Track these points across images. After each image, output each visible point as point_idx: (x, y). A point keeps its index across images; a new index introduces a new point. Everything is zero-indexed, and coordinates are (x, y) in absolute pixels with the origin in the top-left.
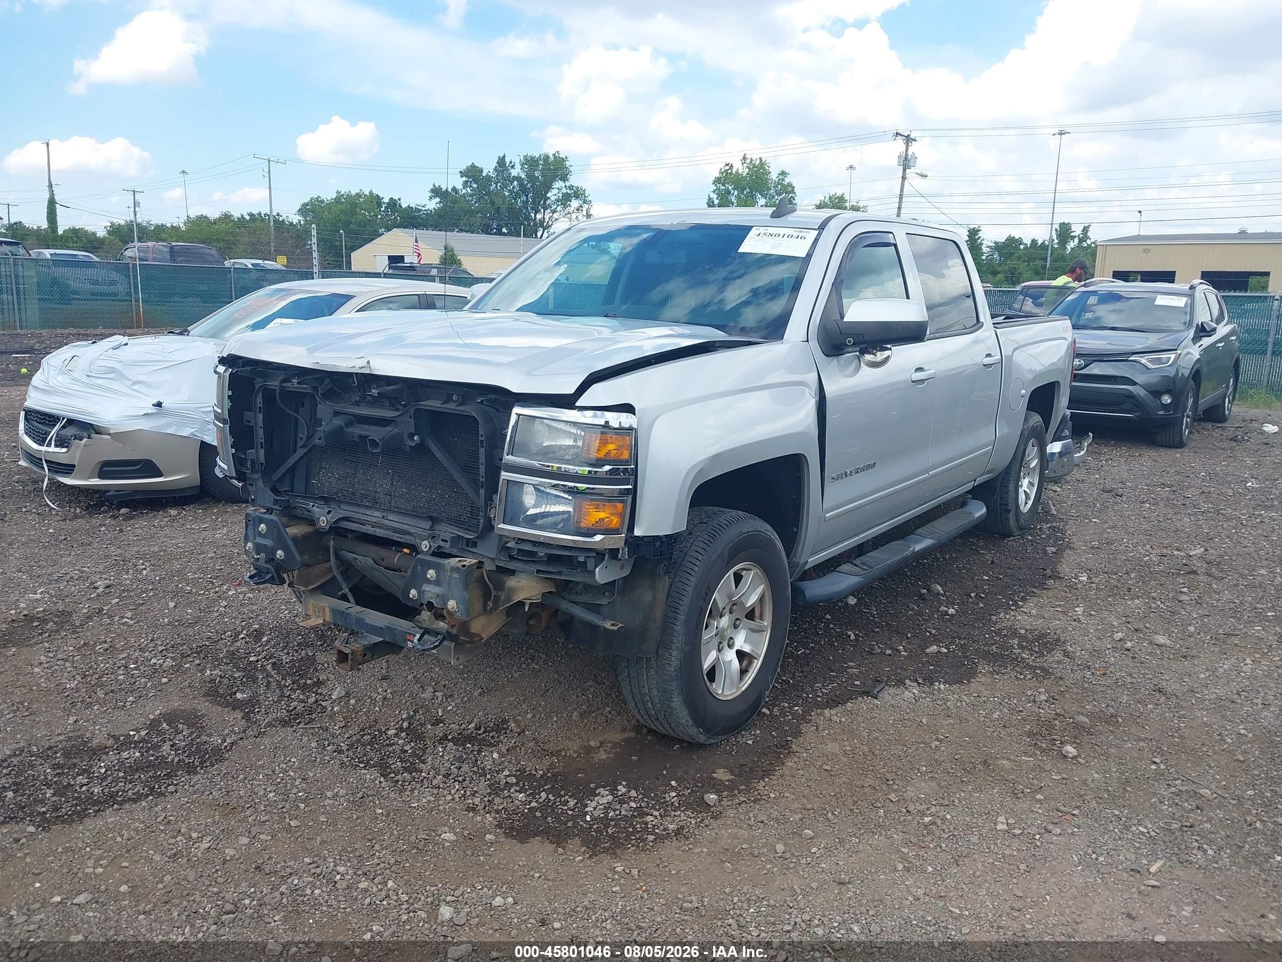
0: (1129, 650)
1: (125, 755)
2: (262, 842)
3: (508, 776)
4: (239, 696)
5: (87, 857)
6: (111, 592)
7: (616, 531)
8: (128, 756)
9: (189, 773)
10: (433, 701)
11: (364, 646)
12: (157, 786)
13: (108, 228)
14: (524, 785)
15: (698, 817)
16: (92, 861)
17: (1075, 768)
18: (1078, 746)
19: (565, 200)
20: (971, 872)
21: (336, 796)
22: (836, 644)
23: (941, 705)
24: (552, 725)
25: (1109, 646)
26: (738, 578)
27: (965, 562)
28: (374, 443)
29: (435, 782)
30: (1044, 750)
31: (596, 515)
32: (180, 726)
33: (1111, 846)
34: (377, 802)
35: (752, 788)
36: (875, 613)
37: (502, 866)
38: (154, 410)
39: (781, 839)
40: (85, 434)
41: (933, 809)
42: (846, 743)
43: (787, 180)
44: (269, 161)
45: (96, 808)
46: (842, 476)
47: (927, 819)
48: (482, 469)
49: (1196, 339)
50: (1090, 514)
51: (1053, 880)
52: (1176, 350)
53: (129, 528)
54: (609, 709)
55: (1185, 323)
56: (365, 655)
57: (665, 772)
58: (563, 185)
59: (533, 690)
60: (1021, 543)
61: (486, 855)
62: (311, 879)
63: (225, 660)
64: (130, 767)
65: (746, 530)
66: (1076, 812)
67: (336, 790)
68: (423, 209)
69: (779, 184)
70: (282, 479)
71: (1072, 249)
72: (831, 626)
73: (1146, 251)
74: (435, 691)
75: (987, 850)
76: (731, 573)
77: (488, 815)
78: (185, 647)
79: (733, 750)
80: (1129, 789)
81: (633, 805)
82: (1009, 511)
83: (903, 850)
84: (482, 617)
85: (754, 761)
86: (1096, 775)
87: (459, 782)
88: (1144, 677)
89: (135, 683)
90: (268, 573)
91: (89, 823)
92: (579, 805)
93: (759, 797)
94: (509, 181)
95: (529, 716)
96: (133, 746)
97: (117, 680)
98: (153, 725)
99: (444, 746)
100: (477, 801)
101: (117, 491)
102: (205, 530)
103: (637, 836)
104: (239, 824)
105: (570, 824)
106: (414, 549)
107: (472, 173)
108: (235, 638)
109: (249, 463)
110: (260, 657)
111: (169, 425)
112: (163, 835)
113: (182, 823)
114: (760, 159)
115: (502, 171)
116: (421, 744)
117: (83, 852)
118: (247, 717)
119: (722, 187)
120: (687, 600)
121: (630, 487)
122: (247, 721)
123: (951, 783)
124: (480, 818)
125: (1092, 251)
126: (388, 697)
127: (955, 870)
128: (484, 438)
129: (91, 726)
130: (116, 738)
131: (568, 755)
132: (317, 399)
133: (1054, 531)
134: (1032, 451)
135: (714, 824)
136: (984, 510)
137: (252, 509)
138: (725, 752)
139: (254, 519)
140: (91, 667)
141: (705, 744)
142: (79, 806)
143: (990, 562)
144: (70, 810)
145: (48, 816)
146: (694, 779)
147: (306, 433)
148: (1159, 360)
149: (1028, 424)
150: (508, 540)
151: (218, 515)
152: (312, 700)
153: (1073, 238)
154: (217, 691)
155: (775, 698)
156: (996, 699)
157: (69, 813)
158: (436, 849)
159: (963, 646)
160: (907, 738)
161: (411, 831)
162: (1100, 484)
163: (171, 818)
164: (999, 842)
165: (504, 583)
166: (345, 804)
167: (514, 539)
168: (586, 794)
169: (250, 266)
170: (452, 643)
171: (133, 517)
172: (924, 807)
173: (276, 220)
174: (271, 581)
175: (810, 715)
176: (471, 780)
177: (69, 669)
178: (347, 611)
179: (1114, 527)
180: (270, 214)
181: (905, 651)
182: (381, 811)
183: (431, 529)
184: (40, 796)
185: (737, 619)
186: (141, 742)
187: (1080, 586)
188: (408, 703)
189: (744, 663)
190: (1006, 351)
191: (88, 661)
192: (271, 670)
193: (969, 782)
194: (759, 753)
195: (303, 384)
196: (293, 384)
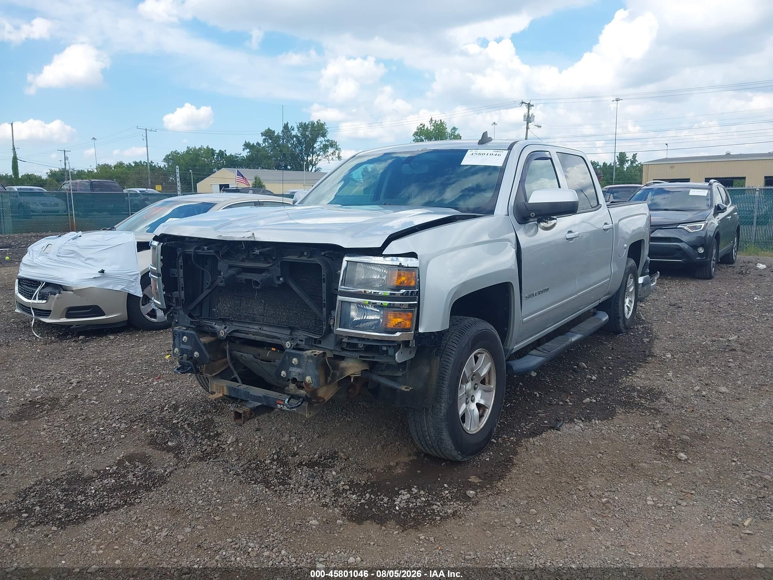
0: (704, 396)
1: (105, 481)
2: (200, 530)
3: (344, 485)
4: (170, 444)
5: (92, 544)
6: (81, 385)
7: (408, 330)
8: (107, 482)
9: (147, 491)
10: (290, 442)
11: (251, 408)
12: (128, 500)
13: (49, 173)
14: (354, 490)
15: (465, 505)
16: (95, 546)
17: (687, 466)
18: (686, 453)
19: (325, 148)
20: (637, 530)
21: (240, 501)
22: (529, 400)
23: (598, 433)
24: (365, 453)
25: (692, 394)
26: (476, 358)
27: (596, 349)
28: (257, 283)
29: (299, 491)
30: (666, 456)
31: (394, 321)
32: (137, 463)
33: (718, 511)
34: (266, 504)
35: (494, 486)
36: (549, 380)
37: (350, 539)
38: (99, 275)
39: (517, 515)
40: (57, 291)
41: (606, 494)
42: (546, 458)
43: (457, 133)
44: (146, 130)
45: (93, 514)
46: (531, 296)
47: (604, 500)
48: (324, 296)
49: (715, 214)
50: (665, 318)
51: (687, 533)
52: (705, 221)
53: (86, 348)
54: (398, 443)
55: (708, 205)
56: (251, 414)
57: (439, 479)
58: (323, 139)
59: (350, 433)
60: (627, 337)
61: (338, 533)
62: (234, 552)
63: (158, 423)
64: (110, 489)
65: (480, 329)
66: (693, 492)
67: (239, 498)
68: (240, 156)
69: (452, 135)
70: (195, 308)
71: (627, 168)
72: (524, 389)
73: (672, 167)
74: (290, 436)
75: (644, 517)
76: (473, 355)
77: (336, 509)
78: (132, 416)
79: (478, 465)
80: (722, 477)
81: (424, 499)
82: (619, 318)
83: (593, 519)
84: (324, 386)
85: (492, 471)
86: (700, 470)
87: (314, 490)
88: (717, 411)
89: (104, 438)
90: (189, 366)
91: (90, 523)
92: (390, 500)
93: (499, 491)
94: (291, 138)
95: (350, 449)
96: (109, 476)
97: (93, 438)
98: (120, 463)
99: (301, 468)
100: (328, 500)
101: (77, 325)
102: (132, 347)
103: (430, 517)
104: (183, 520)
105: (387, 512)
106: (281, 348)
107: (269, 134)
108: (162, 409)
109: (174, 299)
110: (179, 420)
111: (109, 284)
112: (137, 529)
113: (148, 521)
114: (441, 120)
115: (287, 132)
116: (287, 468)
117: (89, 541)
118: (176, 456)
119: (419, 138)
120: (449, 372)
121: (416, 302)
122: (177, 458)
123: (614, 478)
124: (331, 510)
125: (640, 169)
126: (262, 441)
127: (627, 530)
128: (325, 277)
129: (81, 465)
130: (98, 472)
131: (378, 471)
132: (218, 258)
133: (646, 329)
134: (631, 282)
135: (475, 508)
136: (607, 317)
137: (176, 328)
138: (474, 466)
139: (179, 334)
140: (76, 430)
141: (460, 462)
142: (82, 513)
143: (611, 349)
144: (77, 516)
145: (63, 520)
146: (457, 482)
147: (210, 280)
148: (695, 227)
149: (628, 265)
150: (342, 338)
151: (139, 338)
152: (215, 444)
153: (627, 161)
154: (156, 442)
155: (498, 433)
156: (631, 428)
157: (76, 518)
158: (308, 530)
159: (605, 398)
160: (582, 453)
161: (290, 520)
162: (667, 301)
163: (140, 518)
164: (650, 512)
165: (339, 365)
166: (246, 506)
167: (346, 337)
168: (394, 494)
169: (139, 192)
170: (308, 403)
171: (87, 341)
172: (600, 492)
173: (151, 166)
174: (191, 371)
175: (521, 442)
176: (322, 488)
177: (63, 432)
178: (237, 388)
179: (681, 326)
180: (147, 162)
181: (571, 402)
182: (269, 509)
183: (291, 334)
184: (56, 508)
185: (476, 384)
186: (114, 473)
187: (667, 360)
188: (275, 444)
189: (481, 411)
190: (615, 221)
191: (73, 427)
192: (187, 428)
193: (624, 477)
194: (495, 466)
195: (210, 250)
196: (204, 250)
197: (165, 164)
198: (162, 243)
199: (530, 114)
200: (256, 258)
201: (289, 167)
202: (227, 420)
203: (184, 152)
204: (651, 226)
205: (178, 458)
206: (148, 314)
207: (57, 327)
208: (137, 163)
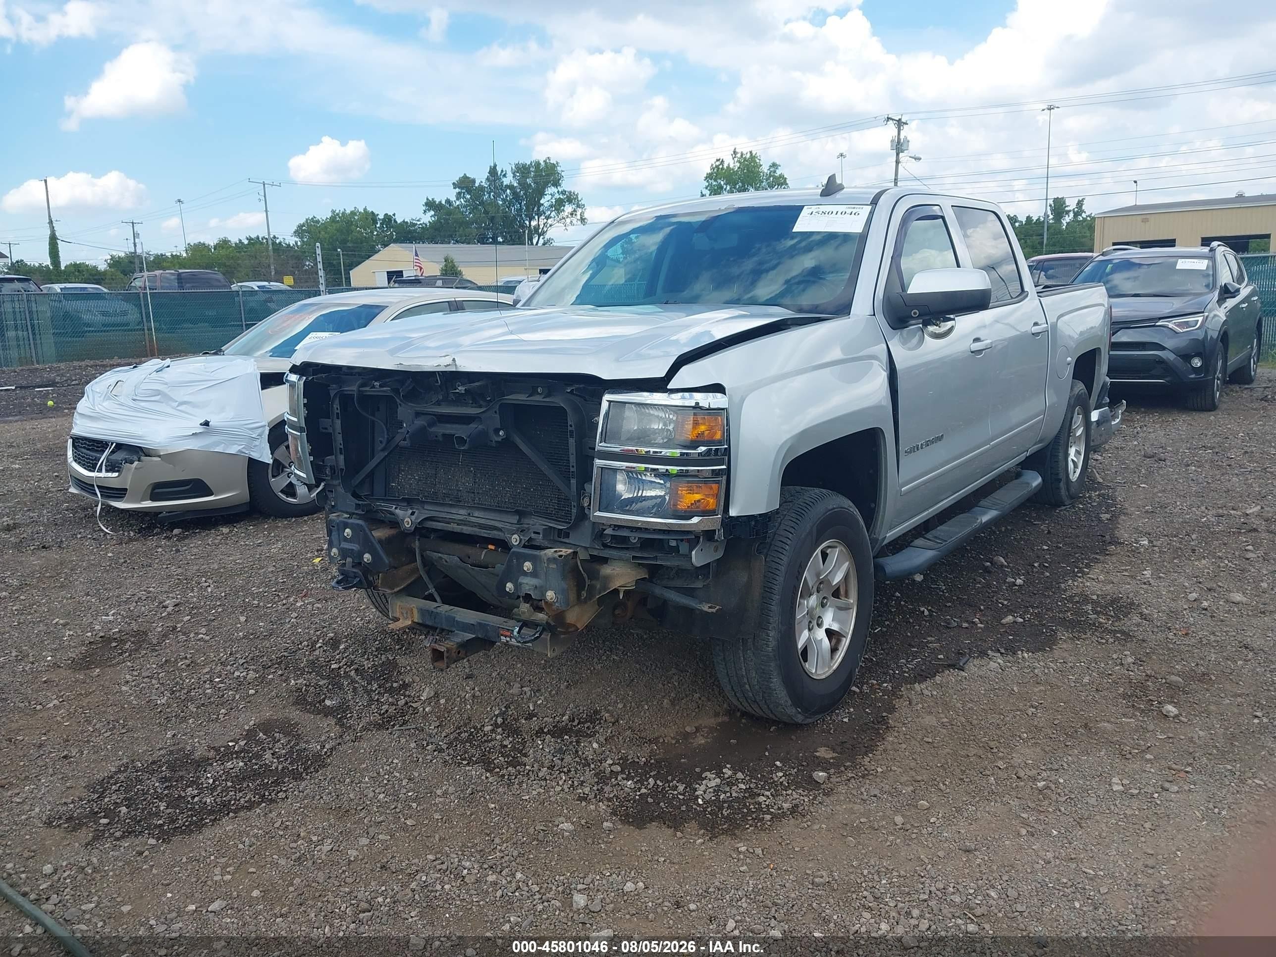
0: (1206, 609)
1: (229, 765)
2: (383, 842)
3: (612, 765)
4: (328, 702)
5: (213, 865)
6: (181, 610)
7: (713, 513)
8: (232, 766)
9: (295, 779)
10: (521, 696)
11: (457, 643)
12: (267, 794)
13: (109, 261)
14: (629, 773)
15: (811, 795)
16: (219, 869)
17: (1178, 727)
18: (1176, 705)
19: (558, 205)
20: (1097, 833)
21: (445, 793)
22: (911, 621)
23: (1028, 673)
24: (645, 713)
25: (1186, 607)
26: (825, 556)
27: (1021, 533)
28: (461, 441)
29: (541, 775)
30: (1143, 711)
31: (689, 498)
32: (277, 735)
33: (1230, 800)
34: (488, 797)
35: (858, 764)
36: (944, 588)
37: (625, 853)
38: (201, 429)
39: (897, 811)
40: (135, 458)
41: (1044, 774)
42: (942, 715)
43: (778, 173)
44: (264, 185)
45: (212, 817)
46: (914, 449)
47: (1041, 784)
48: (573, 460)
49: (1221, 301)
50: (1136, 479)
51: (1180, 837)
52: (1203, 312)
53: (185, 548)
54: (698, 695)
55: (1208, 286)
56: (459, 653)
57: (767, 754)
58: (556, 191)
59: (618, 681)
60: (1073, 512)
61: (606, 842)
62: (439, 876)
63: (307, 670)
64: (236, 776)
65: (831, 507)
66: (1189, 769)
67: (444, 788)
68: (419, 223)
69: (770, 176)
70: (363, 482)
71: (1068, 224)
72: (903, 603)
73: (1145, 221)
74: (522, 687)
75: (1108, 812)
76: (818, 551)
77: (601, 803)
78: (265, 659)
79: (831, 729)
80: (1236, 743)
81: (743, 786)
82: (1059, 480)
83: (1023, 815)
84: (576, 607)
85: (854, 738)
86: (1200, 732)
87: (564, 772)
88: (1227, 634)
89: (223, 696)
90: (355, 577)
91: (208, 832)
92: (688, 789)
93: (866, 772)
94: (501, 189)
95: (620, 706)
96: (235, 756)
97: (205, 694)
98: (250, 735)
99: (542, 739)
100: (587, 790)
101: (169, 512)
102: (259, 545)
103: (754, 816)
104: (356, 826)
105: (684, 808)
106: (503, 545)
107: (465, 184)
108: (312, 647)
109: (328, 469)
110: (341, 664)
111: (217, 444)
112: (283, 840)
113: (299, 827)
114: (751, 152)
115: (495, 181)
116: (519, 739)
117: (208, 860)
118: (340, 722)
119: (714, 183)
120: (780, 579)
121: (724, 467)
123: (1056, 748)
124: (594, 806)
125: (1090, 225)
126: (476, 695)
127: (1080, 833)
128: (573, 428)
129: (189, 739)
130: (217, 750)
131: (666, 741)
132: (398, 400)
133: (1104, 498)
134: (1078, 419)
135: (827, 800)
136: (1040, 480)
137: (333, 516)
138: (823, 731)
139: (338, 524)
140: (177, 683)
141: (802, 725)
142: (195, 816)
143: (1046, 532)
144: (187, 821)
145: (165, 828)
146: (797, 758)
147: (386, 436)
148: (1187, 324)
149: (1074, 392)
150: (604, 528)
151: (269, 530)
152: (401, 702)
153: (1068, 212)
154: (305, 700)
155: (862, 675)
156: (1082, 664)
157: (186, 824)
158: (556, 839)
159: (1037, 615)
160: (1001, 707)
161: (527, 824)
162: (1140, 450)
163: (287, 823)
164: (1117, 802)
165: (598, 572)
166: (456, 801)
167: (610, 526)
168: (693, 779)
169: (257, 289)
170: (550, 634)
171: (186, 537)
172: (1034, 772)
173: (274, 243)
174: (359, 586)
175: (900, 691)
176: (576, 770)
177: (156, 686)
178: (435, 610)
179: (1164, 491)
180: (267, 237)
181: (981, 623)
182: (493, 806)
183: (519, 522)
184: (154, 809)
185: (824, 598)
186: (241, 752)
187: (1142, 550)
188: (498, 700)
189: (834, 641)
190: (1052, 319)
191: (173, 677)
192: (355, 676)
193: (1073, 746)
194: (857, 730)
195: (383, 387)
196: (374, 387)
197: (297, 240)
198: (305, 378)
199: (902, 137)
200: (459, 400)
201: (500, 239)
202: (419, 661)
203: (327, 218)
204: (1113, 323)
205: (342, 726)
206: (282, 491)
207: (137, 515)
208: (252, 239)
